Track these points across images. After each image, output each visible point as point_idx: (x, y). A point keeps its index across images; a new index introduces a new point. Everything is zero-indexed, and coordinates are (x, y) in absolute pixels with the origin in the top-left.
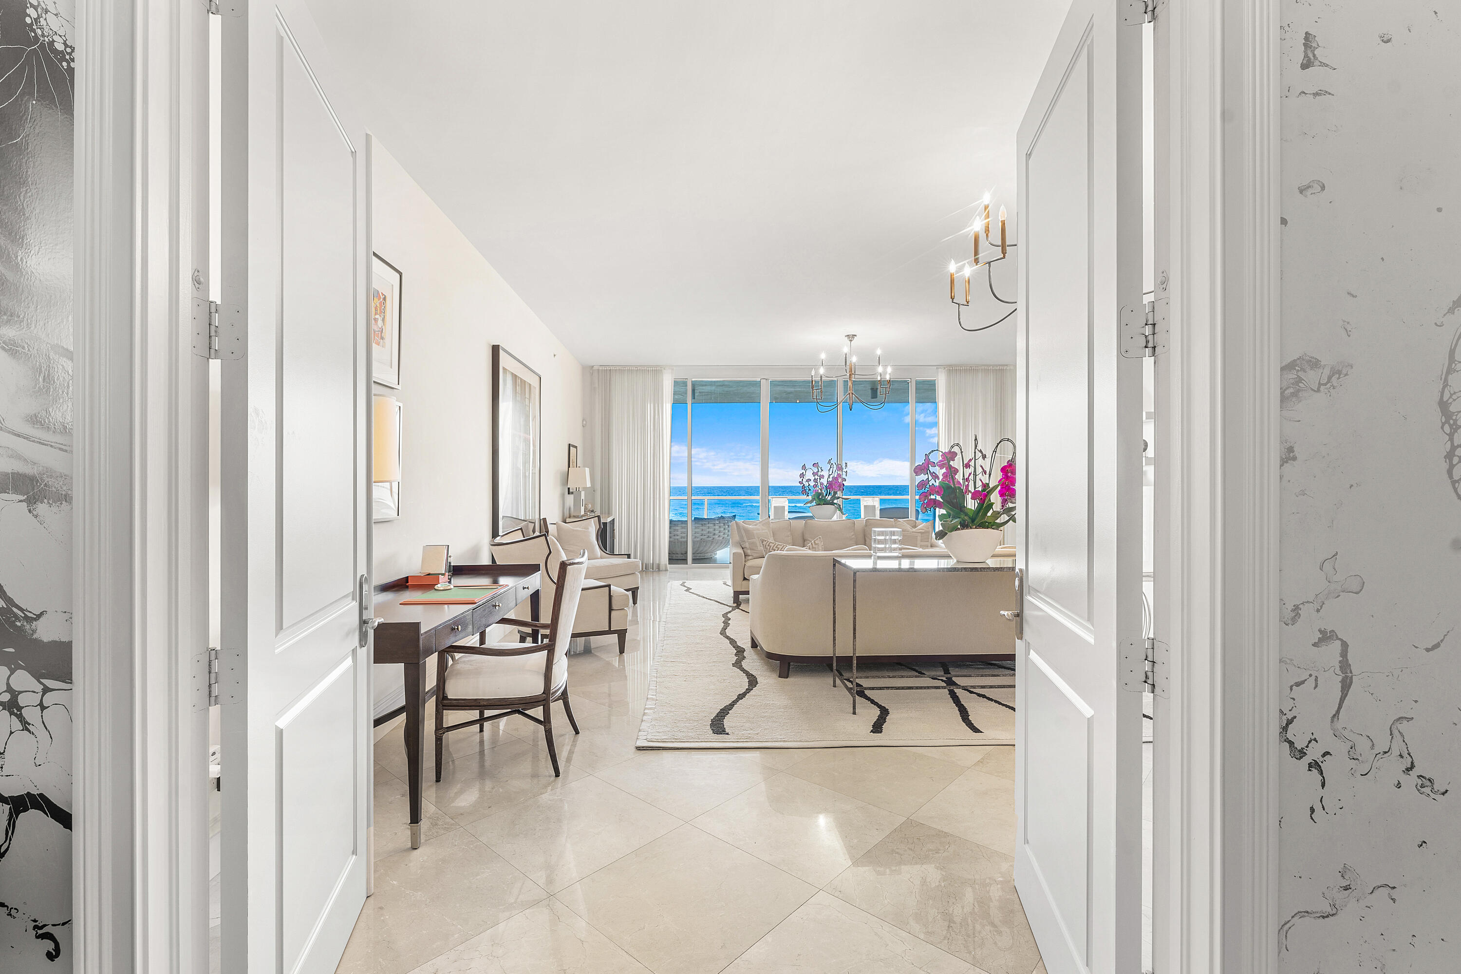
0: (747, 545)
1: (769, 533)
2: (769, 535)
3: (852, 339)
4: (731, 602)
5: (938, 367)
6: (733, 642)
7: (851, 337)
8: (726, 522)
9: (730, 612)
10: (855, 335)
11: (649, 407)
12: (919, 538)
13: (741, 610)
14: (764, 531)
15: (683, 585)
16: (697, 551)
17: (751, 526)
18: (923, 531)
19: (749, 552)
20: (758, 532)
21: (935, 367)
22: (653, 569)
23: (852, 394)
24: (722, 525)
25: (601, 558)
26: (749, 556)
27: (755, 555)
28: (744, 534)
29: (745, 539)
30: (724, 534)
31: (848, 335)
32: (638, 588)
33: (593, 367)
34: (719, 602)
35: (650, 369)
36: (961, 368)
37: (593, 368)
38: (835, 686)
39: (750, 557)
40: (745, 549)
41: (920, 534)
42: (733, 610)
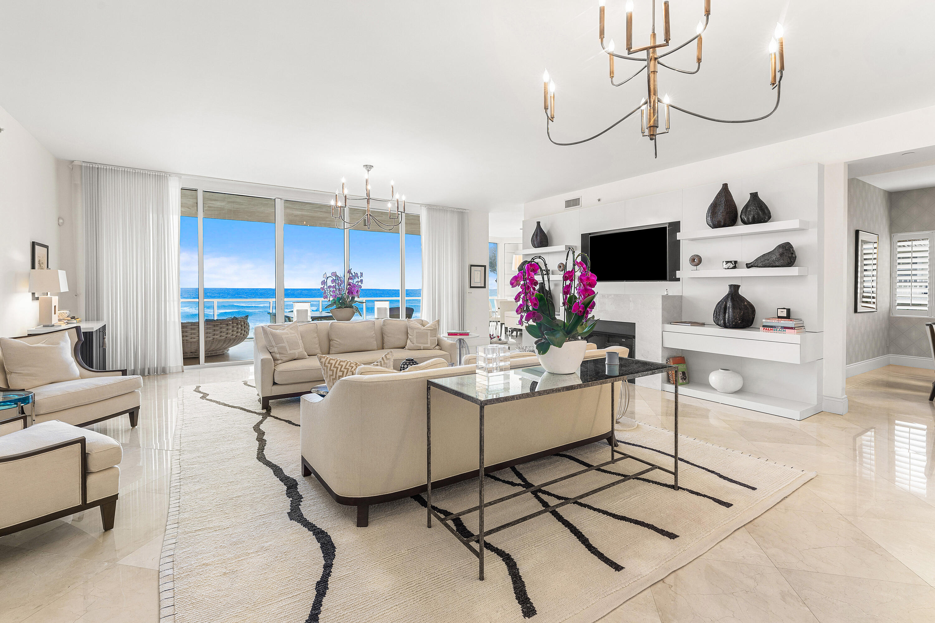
0: (276, 350)
1: (298, 337)
2: (298, 339)
3: (370, 169)
4: (258, 407)
5: (422, 205)
6: (278, 471)
7: (369, 167)
8: (239, 322)
9: (261, 422)
10: (372, 166)
11: (151, 217)
12: (429, 334)
13: (274, 417)
14: (293, 335)
15: (197, 390)
16: (208, 349)
17: (278, 331)
18: (432, 328)
19: (278, 356)
20: (287, 336)
21: (419, 205)
22: (157, 373)
23: (370, 215)
24: (235, 324)
25: (82, 377)
26: (278, 360)
27: (285, 359)
28: (272, 339)
29: (274, 344)
30: (237, 332)
31: (366, 165)
32: (138, 408)
33: (73, 161)
34: (245, 410)
35: (151, 173)
36: (437, 208)
37: (73, 163)
38: (429, 526)
39: (280, 362)
40: (273, 354)
41: (430, 331)
42: (264, 418)
